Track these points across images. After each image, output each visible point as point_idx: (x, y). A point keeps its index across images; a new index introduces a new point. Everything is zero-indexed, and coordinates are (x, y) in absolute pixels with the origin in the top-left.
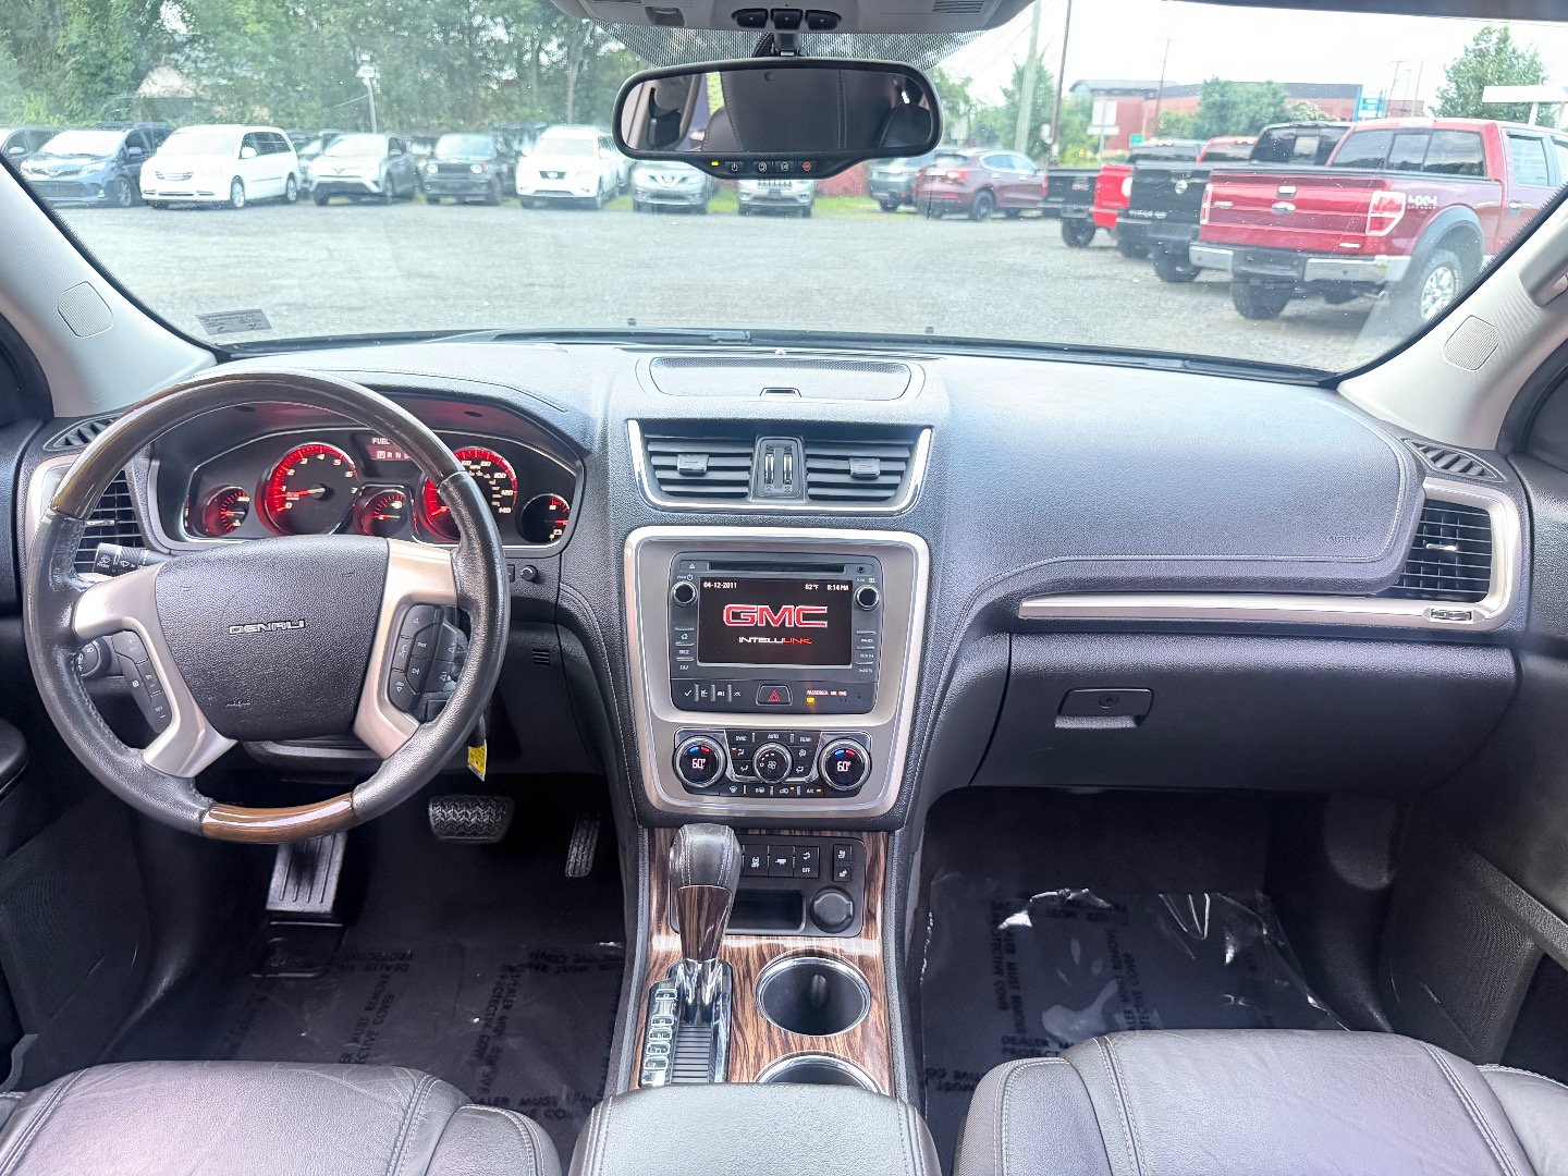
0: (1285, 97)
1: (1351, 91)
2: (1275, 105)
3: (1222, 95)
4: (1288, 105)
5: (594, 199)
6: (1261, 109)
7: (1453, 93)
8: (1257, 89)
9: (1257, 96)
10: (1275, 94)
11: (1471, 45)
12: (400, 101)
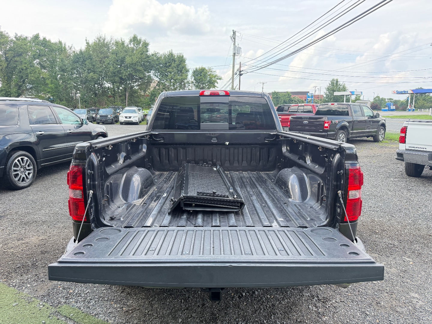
0: (291, 95)
1: (306, 93)
2: (289, 97)
3: (277, 96)
4: (292, 97)
5: (138, 122)
6: (286, 98)
7: (328, 93)
8: (284, 94)
9: (285, 95)
10: (289, 95)
11: (330, 83)
12: (85, 101)
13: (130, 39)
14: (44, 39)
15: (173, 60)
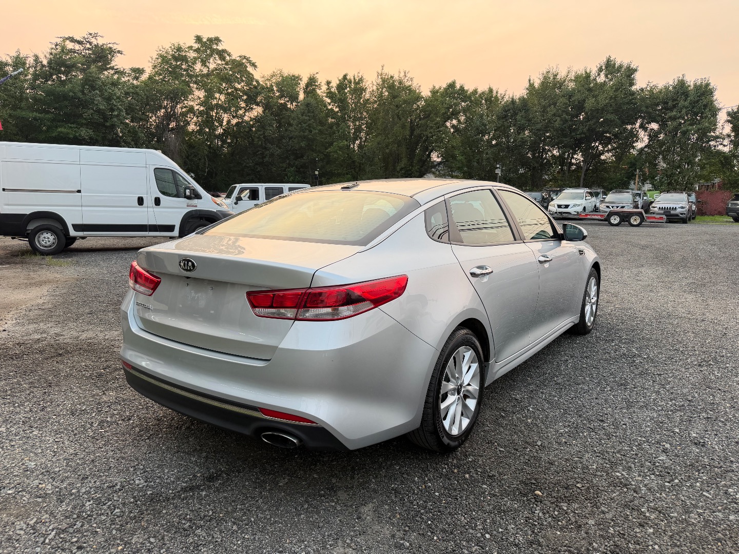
13: (599, 66)
14: (461, 87)
15: (683, 93)
